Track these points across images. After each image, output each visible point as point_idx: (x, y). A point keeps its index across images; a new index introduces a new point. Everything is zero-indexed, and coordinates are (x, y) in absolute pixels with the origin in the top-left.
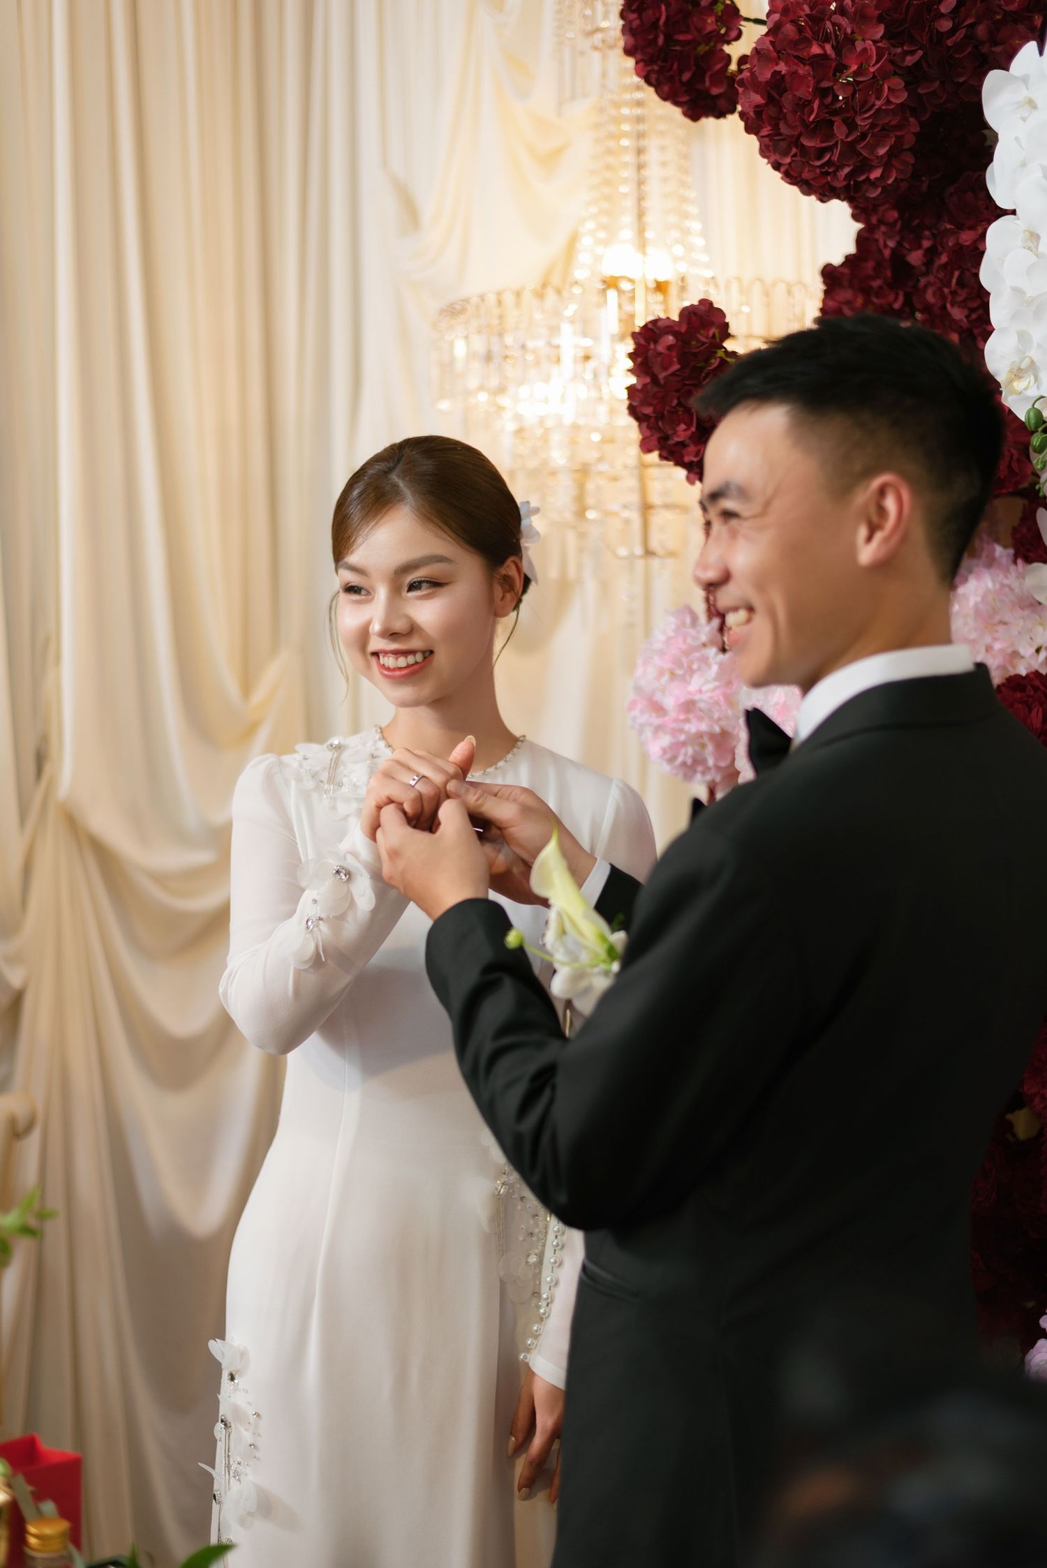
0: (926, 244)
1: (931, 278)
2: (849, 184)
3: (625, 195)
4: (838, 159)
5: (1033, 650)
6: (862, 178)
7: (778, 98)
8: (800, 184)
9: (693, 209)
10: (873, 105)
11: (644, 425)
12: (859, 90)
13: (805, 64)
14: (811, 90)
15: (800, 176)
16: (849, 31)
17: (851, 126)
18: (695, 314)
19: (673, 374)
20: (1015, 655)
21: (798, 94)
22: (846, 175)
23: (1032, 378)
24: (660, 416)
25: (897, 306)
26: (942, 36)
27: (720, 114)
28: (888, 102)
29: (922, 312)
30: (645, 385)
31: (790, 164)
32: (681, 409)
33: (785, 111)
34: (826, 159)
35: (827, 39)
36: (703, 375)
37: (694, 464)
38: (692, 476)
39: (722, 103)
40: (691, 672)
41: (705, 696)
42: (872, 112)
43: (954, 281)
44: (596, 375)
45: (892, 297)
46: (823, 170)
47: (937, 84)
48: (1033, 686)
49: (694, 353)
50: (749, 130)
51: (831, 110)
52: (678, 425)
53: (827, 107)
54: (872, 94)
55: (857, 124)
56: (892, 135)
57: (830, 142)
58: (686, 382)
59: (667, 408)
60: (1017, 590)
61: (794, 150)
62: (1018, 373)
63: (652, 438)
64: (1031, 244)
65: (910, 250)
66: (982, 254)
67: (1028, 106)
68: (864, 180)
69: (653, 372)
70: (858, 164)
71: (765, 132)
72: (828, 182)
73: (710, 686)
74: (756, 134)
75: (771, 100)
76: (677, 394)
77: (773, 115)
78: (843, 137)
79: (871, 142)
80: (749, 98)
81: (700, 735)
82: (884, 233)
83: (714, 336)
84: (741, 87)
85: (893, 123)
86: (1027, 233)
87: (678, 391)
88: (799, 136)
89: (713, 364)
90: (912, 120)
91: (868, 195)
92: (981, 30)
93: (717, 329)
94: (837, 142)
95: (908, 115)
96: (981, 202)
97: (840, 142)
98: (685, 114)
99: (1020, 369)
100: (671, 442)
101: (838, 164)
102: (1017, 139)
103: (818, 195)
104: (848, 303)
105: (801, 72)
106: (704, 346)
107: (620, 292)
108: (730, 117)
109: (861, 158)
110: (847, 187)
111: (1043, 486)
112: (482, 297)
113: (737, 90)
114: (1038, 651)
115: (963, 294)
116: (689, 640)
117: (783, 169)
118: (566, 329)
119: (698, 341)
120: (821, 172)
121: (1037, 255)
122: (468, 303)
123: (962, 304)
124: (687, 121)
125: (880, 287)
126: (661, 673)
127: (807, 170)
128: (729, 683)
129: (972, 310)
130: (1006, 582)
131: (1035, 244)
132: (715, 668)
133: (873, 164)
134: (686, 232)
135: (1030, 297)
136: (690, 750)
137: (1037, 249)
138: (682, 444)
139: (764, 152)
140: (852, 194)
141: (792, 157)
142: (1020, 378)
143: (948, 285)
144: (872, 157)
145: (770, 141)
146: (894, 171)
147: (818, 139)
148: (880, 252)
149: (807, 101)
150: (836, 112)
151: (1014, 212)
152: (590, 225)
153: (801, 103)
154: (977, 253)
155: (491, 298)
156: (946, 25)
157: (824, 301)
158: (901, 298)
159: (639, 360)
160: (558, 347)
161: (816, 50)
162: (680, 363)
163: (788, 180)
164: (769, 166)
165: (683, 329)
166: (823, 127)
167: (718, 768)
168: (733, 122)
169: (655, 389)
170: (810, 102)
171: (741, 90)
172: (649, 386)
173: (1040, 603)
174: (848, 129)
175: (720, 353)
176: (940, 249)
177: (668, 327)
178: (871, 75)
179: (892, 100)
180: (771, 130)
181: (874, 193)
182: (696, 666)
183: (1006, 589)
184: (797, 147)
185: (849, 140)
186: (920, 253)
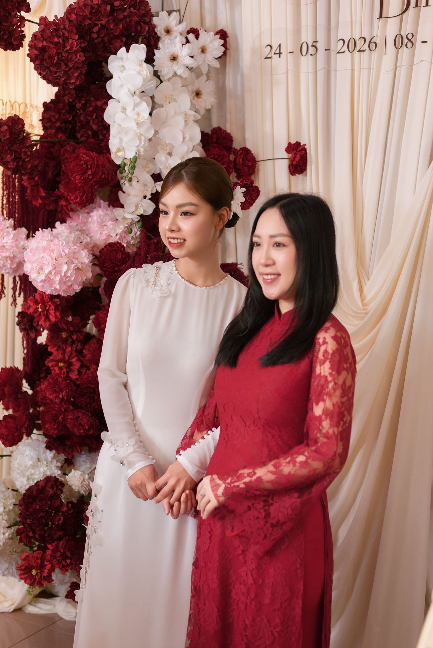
0: (83, 102)
4: (61, 75)
7: (43, 53)
8: (47, 80)
10: (74, 60)
12: (70, 55)
13: (53, 44)
14: (54, 53)
15: (47, 78)
16: (67, 36)
17: (67, 66)
18: (13, 119)
19: (7, 139)
20: (109, 236)
21: (50, 53)
22: (64, 80)
23: (123, 152)
24: (1, 152)
25: (70, 119)
26: (94, 39)
27: (14, 50)
28: (79, 60)
31: (45, 74)
32: (9, 150)
33: (45, 58)
34: (58, 74)
35: (60, 37)
36: (17, 140)
37: (12, 168)
40: (3, 236)
41: (9, 244)
43: (94, 116)
45: (68, 117)
47: (91, 53)
48: (117, 246)
49: (14, 133)
50: (31, 61)
51: (60, 60)
52: (7, 155)
54: (74, 56)
56: (79, 70)
57: (59, 70)
58: (11, 142)
59: (4, 150)
60: (110, 215)
61: (47, 70)
62: (119, 150)
64: (123, 111)
65: (76, 103)
66: (105, 109)
67: (122, 68)
68: (68, 82)
70: (67, 77)
71: (37, 63)
73: (11, 241)
74: (34, 63)
75: (41, 53)
77: (40, 58)
78: (64, 69)
79: (73, 71)
80: (33, 52)
81: (6, 257)
82: (69, 97)
83: (20, 128)
85: (80, 66)
86: (121, 106)
87: (8, 144)
88: (49, 66)
89: (20, 137)
90: (85, 66)
92: (106, 39)
93: (21, 125)
95: (84, 64)
96: (104, 93)
99: (119, 149)
100: (4, 161)
101: (61, 77)
102: (119, 78)
103: (53, 85)
104: (53, 116)
105: (51, 46)
106: (17, 131)
109: (69, 76)
110: (63, 84)
111: (122, 185)
114: (117, 235)
115: (97, 121)
116: (3, 226)
117: (42, 75)
119: (15, 129)
120: (55, 78)
121: (125, 115)
123: (96, 124)
125: (64, 113)
127: (50, 77)
128: (17, 240)
129: (99, 126)
130: (107, 212)
131: (125, 111)
132: (12, 235)
133: (72, 78)
135: (124, 127)
137: (126, 113)
138: (8, 162)
139: (35, 69)
140: (64, 86)
141: (46, 72)
142: (120, 152)
143: (92, 117)
144: (72, 76)
145: (39, 66)
146: (79, 80)
147: (56, 68)
148: (64, 101)
150: (62, 61)
151: (116, 99)
153: (51, 56)
154: (102, 109)
156: (95, 36)
157: (43, 113)
158: (71, 117)
161: (56, 40)
162: (9, 136)
163: (43, 78)
164: (37, 73)
165: (9, 124)
166: (58, 65)
167: (11, 268)
170: (54, 56)
173: (118, 220)
175: (22, 134)
177: (5, 123)
178: (74, 51)
180: (39, 63)
181: (71, 87)
182: (5, 234)
183: (107, 215)
184: (48, 69)
185: (66, 70)
186: (81, 105)
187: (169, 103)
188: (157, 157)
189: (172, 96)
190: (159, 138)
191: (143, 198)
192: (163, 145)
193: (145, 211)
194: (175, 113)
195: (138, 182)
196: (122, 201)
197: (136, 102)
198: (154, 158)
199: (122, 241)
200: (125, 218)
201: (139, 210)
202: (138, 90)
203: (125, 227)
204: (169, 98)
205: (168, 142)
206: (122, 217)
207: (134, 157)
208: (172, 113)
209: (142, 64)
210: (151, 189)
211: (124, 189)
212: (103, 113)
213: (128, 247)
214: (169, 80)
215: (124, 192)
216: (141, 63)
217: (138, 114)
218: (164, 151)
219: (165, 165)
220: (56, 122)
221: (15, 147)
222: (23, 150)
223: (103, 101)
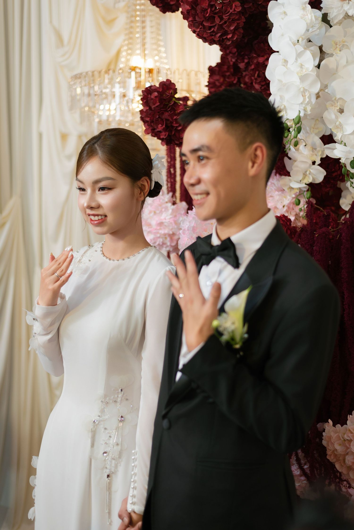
0: (246, 61)
1: (247, 73)
2: (220, 39)
3: (138, 38)
4: (216, 30)
5: (282, 207)
6: (225, 37)
7: (195, 7)
8: (202, 39)
9: (162, 43)
10: (229, 11)
11: (146, 124)
12: (224, 6)
14: (207, 5)
15: (203, 36)
17: (221, 19)
18: (165, 85)
19: (157, 106)
20: (275, 208)
21: (203, 6)
22: (219, 36)
23: (285, 112)
24: (152, 122)
25: (235, 82)
27: (173, 11)
28: (235, 10)
29: (244, 85)
30: (147, 110)
31: (199, 31)
32: (160, 119)
33: (198, 12)
34: (212, 30)
36: (168, 107)
37: (164, 139)
38: (163, 143)
39: (174, 7)
40: (161, 212)
41: (167, 221)
42: (229, 14)
43: (256, 75)
44: (127, 102)
45: (233, 79)
46: (211, 34)
47: (251, 4)
48: (282, 220)
49: (165, 99)
50: (184, 18)
51: (214, 13)
52: (158, 125)
53: (213, 11)
54: (229, 7)
55: (223, 18)
56: (236, 23)
57: (213, 24)
58: (162, 110)
59: (155, 119)
60: (276, 185)
61: (201, 27)
63: (149, 129)
64: (284, 64)
65: (240, 63)
66: (266, 66)
67: (284, 14)
68: (225, 38)
69: (150, 105)
70: (223, 32)
71: (190, 19)
72: (213, 38)
73: (169, 217)
74: (187, 20)
75: (192, 8)
76: (158, 114)
77: (193, 14)
78: (218, 23)
79: (228, 25)
80: (185, 7)
81: (165, 234)
82: (231, 56)
83: (172, 93)
84: (182, 3)
85: (236, 18)
86: (283, 60)
87: (159, 112)
88: (203, 21)
89: (171, 103)
90: (243, 17)
91: (226, 43)
93: (173, 90)
94: (216, 24)
95: (241, 15)
96: (266, 47)
97: (217, 24)
98: (161, 11)
100: (156, 131)
101: (217, 32)
102: (280, 26)
103: (209, 43)
104: (218, 80)
106: (168, 97)
107: (136, 73)
108: (176, 12)
109: (224, 30)
110: (219, 40)
111: (287, 150)
112: (87, 73)
113: (181, 4)
114: (284, 206)
115: (259, 80)
116: (161, 201)
117: (196, 33)
118: (117, 86)
119: (166, 95)
120: (210, 35)
121: (287, 68)
122: (81, 75)
123: (259, 83)
124: (161, 13)
125: (229, 75)
126: (150, 212)
127: (205, 34)
128: (175, 216)
129: (262, 86)
130: (272, 182)
131: (286, 64)
132: (170, 211)
133: (229, 33)
134: (160, 52)
135: (284, 83)
136: (161, 240)
137: (287, 66)
138: (160, 132)
139: (190, 26)
140: (221, 43)
141: (200, 29)
142: (280, 112)
143: (254, 76)
144: (228, 30)
145: (192, 23)
146: (236, 35)
147: (210, 23)
148: (229, 62)
149: (205, 9)
150: (216, 14)
151: (278, 52)
152: (125, 48)
153: (203, 10)
154: (264, 66)
155: (90, 74)
157: (209, 79)
158: (236, 80)
159: (145, 101)
160: (114, 92)
162: (159, 103)
163: (198, 37)
164: (192, 32)
165: (161, 90)
166: (211, 19)
168: (178, 15)
169: (150, 112)
170: (207, 9)
171: (182, 4)
172: (148, 110)
173: (284, 190)
174: (220, 20)
175: (174, 99)
176: (251, 63)
177: (155, 89)
178: (229, 1)
179: (236, 9)
180: (192, 19)
181: (229, 43)
182: (163, 210)
183: (273, 185)
184: (202, 25)
185: (220, 24)
186: (244, 64)
187: (340, 51)
188: (326, 115)
189: (344, 42)
190: (328, 93)
191: (312, 164)
192: (332, 101)
193: (314, 179)
194: (347, 62)
195: (305, 145)
196: (288, 169)
197: (299, 52)
198: (323, 117)
199: (290, 213)
200: (291, 188)
201: (307, 177)
202: (301, 37)
203: (293, 198)
204: (339, 45)
205: (338, 97)
206: (288, 187)
207: (297, 116)
208: (343, 62)
209: (306, 7)
210: (320, 153)
211: (289, 155)
212: (265, 70)
213: (297, 219)
214: (340, 23)
215: (290, 159)
216: (304, 6)
217: (301, 66)
218: (334, 107)
219: (336, 124)
220: (220, 86)
221: (166, 115)
222: (175, 117)
223: (266, 57)
